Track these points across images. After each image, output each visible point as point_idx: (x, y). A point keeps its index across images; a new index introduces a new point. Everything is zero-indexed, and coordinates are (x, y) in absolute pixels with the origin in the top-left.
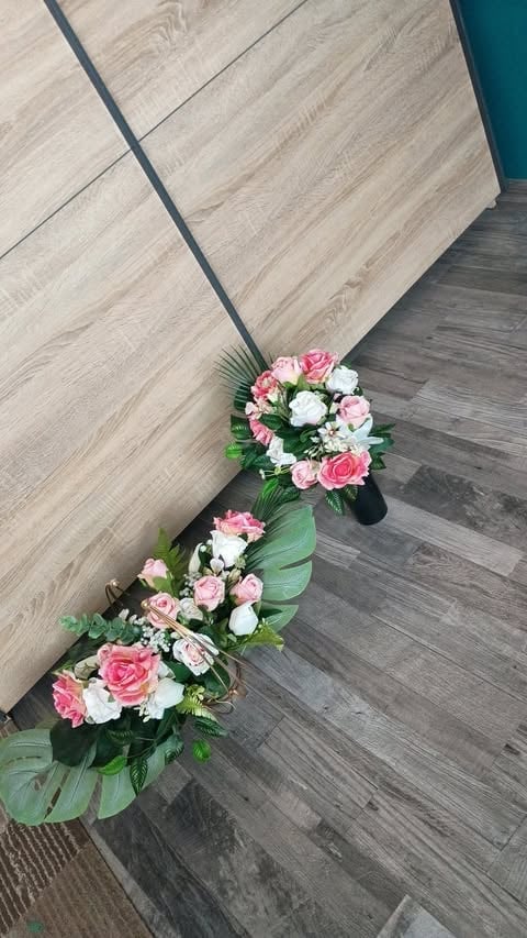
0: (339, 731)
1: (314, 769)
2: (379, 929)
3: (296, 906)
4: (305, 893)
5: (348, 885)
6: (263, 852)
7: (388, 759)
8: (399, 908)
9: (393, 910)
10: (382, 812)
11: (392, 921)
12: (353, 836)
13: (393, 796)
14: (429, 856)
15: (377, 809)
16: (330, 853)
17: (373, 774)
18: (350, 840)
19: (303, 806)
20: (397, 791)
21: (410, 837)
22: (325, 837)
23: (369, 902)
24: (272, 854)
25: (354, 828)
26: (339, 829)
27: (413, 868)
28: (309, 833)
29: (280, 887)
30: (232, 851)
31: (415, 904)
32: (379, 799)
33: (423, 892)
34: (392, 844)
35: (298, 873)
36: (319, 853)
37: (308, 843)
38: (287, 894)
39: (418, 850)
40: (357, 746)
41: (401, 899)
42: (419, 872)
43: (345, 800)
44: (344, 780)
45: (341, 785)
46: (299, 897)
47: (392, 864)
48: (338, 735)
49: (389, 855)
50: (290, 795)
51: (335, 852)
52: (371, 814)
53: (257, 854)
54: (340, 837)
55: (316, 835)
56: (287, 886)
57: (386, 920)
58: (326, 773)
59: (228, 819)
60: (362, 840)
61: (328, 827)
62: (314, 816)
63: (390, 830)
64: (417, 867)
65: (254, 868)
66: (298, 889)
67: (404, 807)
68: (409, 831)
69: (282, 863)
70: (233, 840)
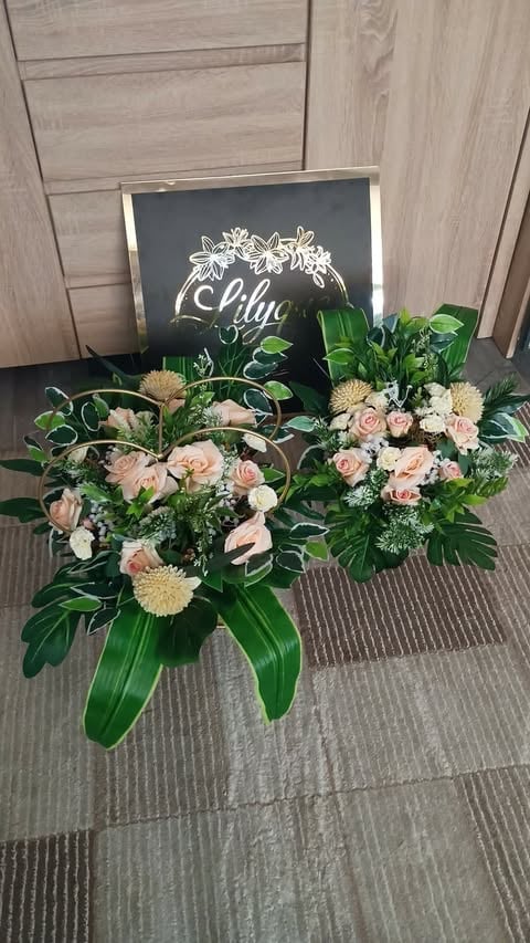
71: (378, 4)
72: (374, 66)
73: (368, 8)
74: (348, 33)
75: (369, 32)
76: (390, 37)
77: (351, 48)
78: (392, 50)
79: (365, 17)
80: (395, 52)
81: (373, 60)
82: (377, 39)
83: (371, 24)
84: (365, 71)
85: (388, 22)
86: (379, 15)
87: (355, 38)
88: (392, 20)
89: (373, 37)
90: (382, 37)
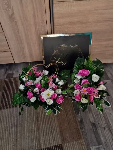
0: (106, 113)
1: (98, 115)
2: (94, 146)
3: (83, 131)
4: (85, 130)
5: (93, 136)
6: (82, 119)
7: (111, 125)
8: (100, 146)
9: (98, 145)
10: (106, 131)
11: (97, 147)
12: (98, 130)
13: (109, 130)
14: (110, 144)
15: (105, 130)
16: (93, 129)
17: (107, 124)
18: (97, 130)
19: (93, 119)
20: (110, 130)
21: (108, 138)
22: (94, 126)
23: (95, 141)
24: (83, 120)
25: (99, 129)
26: (97, 127)
27: (106, 143)
28: (91, 123)
29: (82, 126)
30: (77, 114)
31: (103, 148)
32: (106, 128)
33: (105, 147)
34: (104, 136)
35: (86, 126)
36: (91, 127)
37: (90, 124)
38: (83, 128)
39: (108, 141)
40: (108, 118)
41: (101, 145)
42: (106, 144)
43: (100, 124)
44: (102, 121)
45: (101, 121)
46: (84, 130)
47: (102, 139)
48: (105, 114)
49: (103, 137)
50: (91, 115)
51: (94, 129)
52: (104, 129)
53: (81, 118)
54: (96, 128)
55: (92, 124)
56: (83, 127)
57: (96, 146)
58: (99, 117)
59: (79, 110)
60: (99, 131)
61: (95, 125)
62: (94, 121)
63: (105, 134)
64: (107, 143)
65: (80, 120)
66: (85, 129)
67: (110, 133)
68: (108, 137)
69: (84, 123)
70: (78, 113)
71: (7, 4)
72: (11, 15)
74: (4, 9)
75: (8, 9)
76: (12, 10)
77: (5, 12)
79: (6, 6)
80: (15, 13)
81: (10, 14)
82: (10, 10)
83: (7, 7)
84: (9, 16)
86: (9, 6)
88: (12, 7)
89: (9, 10)
90: (11, 10)
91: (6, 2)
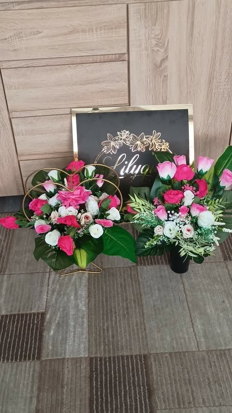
71: (159, 37)
72: (159, 63)
73: (155, 38)
74: (146, 49)
75: (156, 49)
76: (166, 50)
77: (148, 56)
78: (168, 56)
79: (154, 42)
81: (159, 59)
82: (160, 52)
83: (157, 45)
84: (156, 65)
85: (164, 45)
86: (161, 41)
87: (149, 51)
88: (166, 43)
89: (158, 50)
90: (162, 51)
91: (157, 33)
